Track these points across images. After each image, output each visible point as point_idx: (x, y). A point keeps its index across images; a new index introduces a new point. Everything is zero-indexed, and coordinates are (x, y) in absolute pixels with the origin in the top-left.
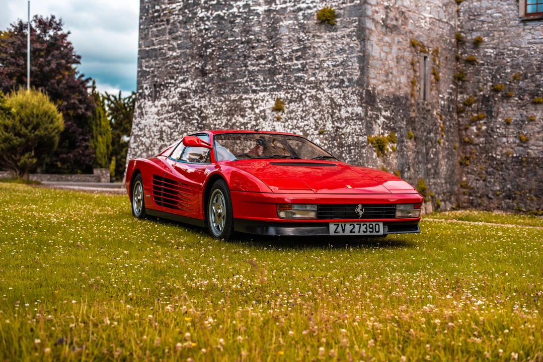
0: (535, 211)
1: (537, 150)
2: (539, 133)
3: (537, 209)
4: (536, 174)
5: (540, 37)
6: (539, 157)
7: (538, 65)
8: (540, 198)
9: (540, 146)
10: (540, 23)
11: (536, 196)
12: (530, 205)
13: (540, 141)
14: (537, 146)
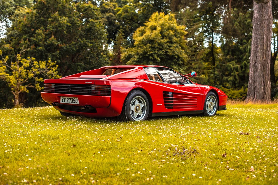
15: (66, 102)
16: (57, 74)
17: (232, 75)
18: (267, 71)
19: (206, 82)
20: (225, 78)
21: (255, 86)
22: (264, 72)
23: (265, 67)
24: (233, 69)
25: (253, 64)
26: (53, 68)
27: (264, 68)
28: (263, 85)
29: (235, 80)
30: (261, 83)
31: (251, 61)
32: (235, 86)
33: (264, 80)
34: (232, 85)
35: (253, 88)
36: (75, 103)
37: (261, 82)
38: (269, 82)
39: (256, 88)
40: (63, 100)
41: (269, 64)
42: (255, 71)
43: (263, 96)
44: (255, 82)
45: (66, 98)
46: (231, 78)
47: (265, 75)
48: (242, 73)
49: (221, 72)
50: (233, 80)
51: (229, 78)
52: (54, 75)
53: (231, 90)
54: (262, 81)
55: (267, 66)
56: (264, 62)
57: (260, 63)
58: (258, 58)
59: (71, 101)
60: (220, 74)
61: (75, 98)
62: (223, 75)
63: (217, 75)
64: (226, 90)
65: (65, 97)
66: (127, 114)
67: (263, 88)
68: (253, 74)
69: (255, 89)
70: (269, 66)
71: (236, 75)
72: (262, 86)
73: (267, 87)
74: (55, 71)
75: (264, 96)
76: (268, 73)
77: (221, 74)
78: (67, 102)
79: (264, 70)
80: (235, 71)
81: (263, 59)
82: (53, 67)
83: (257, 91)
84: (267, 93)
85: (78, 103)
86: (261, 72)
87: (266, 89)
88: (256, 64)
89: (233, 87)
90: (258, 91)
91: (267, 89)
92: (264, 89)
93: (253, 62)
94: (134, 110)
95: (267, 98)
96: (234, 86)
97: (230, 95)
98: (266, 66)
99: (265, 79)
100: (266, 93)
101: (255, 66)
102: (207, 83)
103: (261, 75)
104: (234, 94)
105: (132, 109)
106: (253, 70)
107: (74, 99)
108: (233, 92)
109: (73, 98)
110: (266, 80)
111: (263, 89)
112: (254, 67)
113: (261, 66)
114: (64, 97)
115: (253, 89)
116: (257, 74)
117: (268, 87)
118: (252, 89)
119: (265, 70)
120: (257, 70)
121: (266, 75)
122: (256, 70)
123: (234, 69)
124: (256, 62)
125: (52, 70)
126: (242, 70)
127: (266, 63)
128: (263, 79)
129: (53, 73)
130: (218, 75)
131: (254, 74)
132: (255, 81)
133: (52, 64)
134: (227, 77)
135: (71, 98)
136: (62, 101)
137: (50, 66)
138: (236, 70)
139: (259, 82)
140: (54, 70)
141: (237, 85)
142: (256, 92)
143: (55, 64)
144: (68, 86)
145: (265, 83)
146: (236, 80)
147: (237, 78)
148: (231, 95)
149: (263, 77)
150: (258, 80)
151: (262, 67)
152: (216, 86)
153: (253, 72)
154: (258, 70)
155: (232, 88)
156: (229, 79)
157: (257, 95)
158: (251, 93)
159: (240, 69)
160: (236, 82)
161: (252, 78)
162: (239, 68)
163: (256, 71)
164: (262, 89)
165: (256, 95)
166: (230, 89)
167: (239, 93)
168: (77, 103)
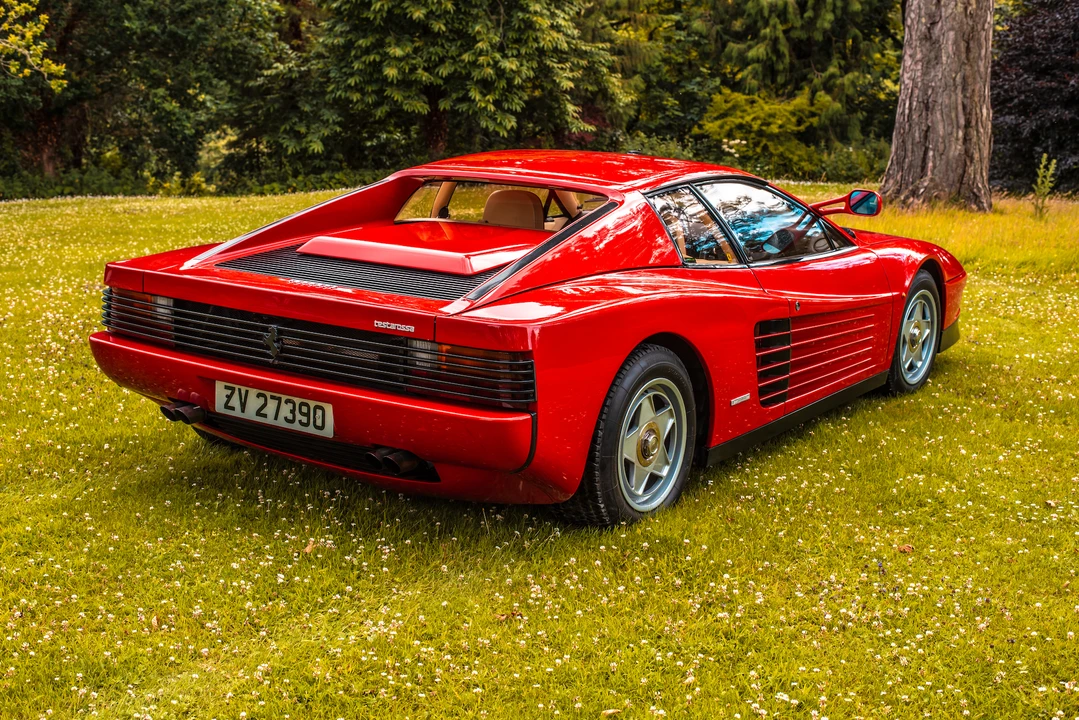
15: (250, 414)
16: (46, 54)
17: (765, 38)
18: (981, 64)
19: (657, 63)
20: (734, 47)
21: (929, 127)
22: (968, 68)
23: (971, 45)
24: (766, 14)
25: (923, 28)
26: (24, 26)
27: (968, 49)
28: (962, 122)
29: (774, 58)
30: (953, 115)
31: (913, 15)
32: (774, 81)
33: (966, 101)
34: (764, 79)
35: (917, 135)
36: (311, 430)
37: (957, 108)
38: (985, 111)
39: (931, 136)
40: (229, 397)
41: (987, 31)
42: (930, 62)
43: (960, 171)
44: (927, 108)
45: (253, 392)
46: (759, 51)
47: (970, 80)
48: (802, 27)
49: (715, 23)
50: (769, 59)
51: (750, 47)
52: (29, 60)
53: (761, 101)
54: (960, 108)
55: (983, 40)
56: (971, 23)
57: (952, 29)
58: (946, 6)
59: (286, 410)
60: (714, 32)
61: (312, 404)
62: (726, 37)
63: (701, 36)
64: (740, 97)
65: (244, 389)
66: (605, 487)
67: (961, 134)
68: (919, 74)
69: (926, 137)
70: (986, 40)
71: (781, 35)
72: (958, 127)
73: (978, 131)
74: (36, 39)
75: (964, 172)
76: (982, 69)
77: (718, 32)
78: (259, 413)
79: (968, 58)
80: (774, 20)
81: (966, 9)
82: (24, 19)
83: (934, 151)
84: (976, 156)
85: (329, 431)
86: (955, 66)
87: (975, 140)
88: (937, 30)
89: (766, 86)
90: (941, 147)
91: (979, 138)
92: (966, 139)
93: (923, 20)
94: (633, 458)
95: (978, 177)
96: (768, 82)
97: (754, 119)
98: (979, 39)
99: (971, 98)
100: (972, 160)
101: (928, 38)
102: (658, 66)
103: (954, 79)
104: (772, 116)
105: (625, 456)
106: (919, 56)
107: (302, 404)
108: (766, 107)
109: (298, 401)
110: (976, 99)
111: (961, 142)
112: (928, 44)
113: (955, 42)
114: (237, 387)
115: (917, 139)
116: (938, 73)
117: (982, 130)
118: (913, 139)
119: (971, 56)
120: (938, 58)
121: (974, 79)
122: (932, 55)
123: (771, 12)
124: (934, 24)
125: (23, 37)
126: (802, 17)
127: (979, 27)
128: (965, 96)
129: (28, 48)
130: (705, 37)
131: (925, 74)
132: (927, 106)
133: (17, 8)
134: (742, 46)
135: (284, 398)
136: (227, 406)
137: (10, 20)
138: (779, 16)
139: (945, 110)
140: (29, 35)
141: (780, 79)
142: (931, 153)
143: (32, 9)
144: (265, 330)
145: (970, 114)
146: (780, 56)
147: (784, 48)
148: (759, 122)
149: (964, 89)
150: (940, 101)
151: (963, 45)
152: (699, 84)
153: (919, 67)
154: (944, 59)
155: (764, 93)
156: (751, 54)
157: (934, 167)
158: (909, 154)
159: (798, 12)
160: (781, 67)
161: (916, 92)
162: (791, 10)
163: (933, 63)
164: (957, 139)
165: (930, 164)
166: (756, 97)
167: (793, 114)
168: (322, 428)
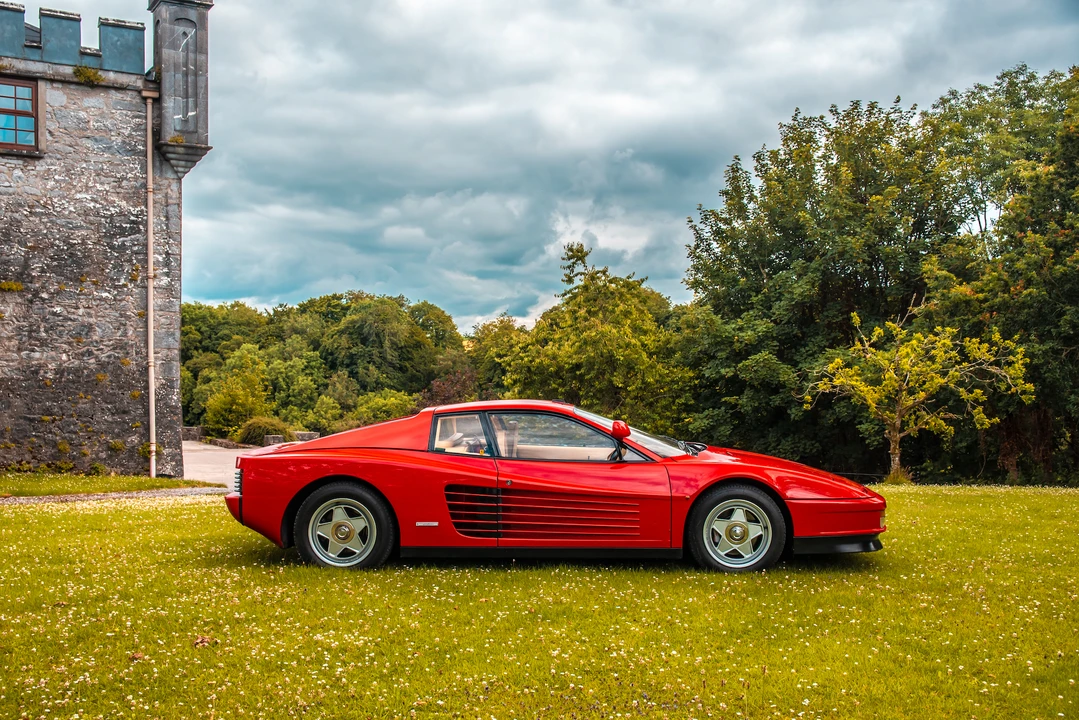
0: (17, 466)
1: (8, 366)
2: (10, 339)
3: (20, 462)
4: (9, 406)
5: (7, 184)
6: (13, 378)
7: (5, 228)
8: (22, 444)
9: (13, 361)
10: (6, 161)
11: (14, 441)
12: (5, 457)
13: (13, 352)
14: (7, 361)
